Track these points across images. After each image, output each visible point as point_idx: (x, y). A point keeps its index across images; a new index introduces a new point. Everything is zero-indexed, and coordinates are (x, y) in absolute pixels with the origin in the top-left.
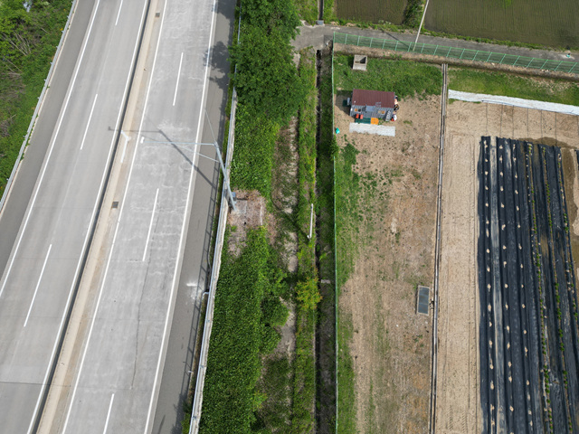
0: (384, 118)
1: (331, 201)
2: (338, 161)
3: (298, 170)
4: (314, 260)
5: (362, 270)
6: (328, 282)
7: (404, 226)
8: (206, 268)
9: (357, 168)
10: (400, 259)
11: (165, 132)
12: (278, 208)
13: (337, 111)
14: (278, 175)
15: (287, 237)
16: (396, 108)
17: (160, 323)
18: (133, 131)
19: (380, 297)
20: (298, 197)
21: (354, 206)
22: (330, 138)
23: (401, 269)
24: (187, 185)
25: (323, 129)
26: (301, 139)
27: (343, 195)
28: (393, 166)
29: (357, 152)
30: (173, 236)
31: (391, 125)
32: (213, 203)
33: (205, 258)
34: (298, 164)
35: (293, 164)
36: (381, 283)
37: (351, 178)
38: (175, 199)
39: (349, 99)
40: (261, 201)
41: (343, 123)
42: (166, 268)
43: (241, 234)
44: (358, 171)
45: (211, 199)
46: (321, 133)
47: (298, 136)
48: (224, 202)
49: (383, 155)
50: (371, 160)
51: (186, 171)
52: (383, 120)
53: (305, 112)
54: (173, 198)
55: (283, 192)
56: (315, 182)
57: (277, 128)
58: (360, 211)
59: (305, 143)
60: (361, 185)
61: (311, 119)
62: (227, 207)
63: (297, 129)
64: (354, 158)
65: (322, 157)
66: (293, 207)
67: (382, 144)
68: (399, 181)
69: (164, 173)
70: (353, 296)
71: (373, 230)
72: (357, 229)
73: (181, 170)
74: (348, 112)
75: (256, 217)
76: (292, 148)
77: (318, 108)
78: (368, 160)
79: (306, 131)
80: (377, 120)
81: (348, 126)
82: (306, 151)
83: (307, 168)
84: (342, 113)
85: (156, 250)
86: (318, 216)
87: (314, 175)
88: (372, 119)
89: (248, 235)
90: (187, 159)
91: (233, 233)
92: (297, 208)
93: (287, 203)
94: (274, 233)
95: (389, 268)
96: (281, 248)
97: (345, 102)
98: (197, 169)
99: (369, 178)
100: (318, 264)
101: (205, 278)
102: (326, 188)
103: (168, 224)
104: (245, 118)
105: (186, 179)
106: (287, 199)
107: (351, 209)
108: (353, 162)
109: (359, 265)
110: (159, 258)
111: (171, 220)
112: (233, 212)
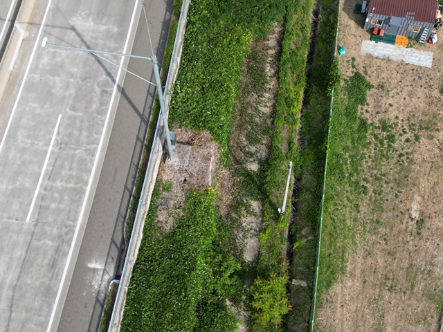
0: (418, 38)
1: (320, 159)
2: (339, 97)
3: (274, 106)
4: (285, 247)
5: (358, 272)
6: (304, 284)
7: (431, 209)
8: (119, 242)
9: (367, 111)
10: (420, 261)
11: (79, 29)
12: (237, 162)
13: (345, 20)
14: (243, 111)
15: (247, 207)
16: (437, 24)
17: (43, 319)
18: (33, 24)
19: (383, 316)
20: (270, 147)
21: (356, 170)
22: (329, 60)
23: (420, 276)
24: (103, 113)
25: (320, 46)
26: (284, 58)
27: (340, 150)
28: (424, 114)
29: (369, 86)
30: (75, 189)
31: (428, 49)
32: (139, 144)
33: (119, 228)
34: (276, 96)
35: (267, 95)
36: (387, 295)
37: (356, 126)
38: (85, 133)
39: (364, 3)
40: (213, 149)
41: (351, 39)
42: (60, 236)
43: (177, 195)
44: (367, 115)
45: (138, 138)
46: (316, 51)
47: (280, 52)
48: (157, 146)
49: (411, 95)
50: (391, 101)
51: (104, 92)
52: (414, 40)
53: (295, 17)
54: (81, 130)
55: (248, 137)
56: (298, 126)
57: (248, 38)
58: (365, 180)
59: (290, 65)
60: (369, 138)
61: (303, 29)
62: (161, 153)
63: (280, 43)
64: (364, 95)
65: (314, 89)
66: (260, 162)
67: (409, 78)
68: (431, 138)
69: (72, 91)
70: (339, 309)
71: (382, 210)
72: (357, 206)
73: (98, 90)
74: (361, 23)
75: (203, 173)
76: (269, 71)
77: (316, 13)
78: (385, 101)
79: (293, 47)
80: (406, 40)
81: (359, 44)
82: (290, 78)
83: (289, 104)
84: (352, 23)
85: (47, 208)
86: (298, 179)
87: (298, 116)
88: (398, 37)
89: (187, 198)
90: (109, 74)
91: (166, 194)
92: (266, 164)
93: (252, 155)
94: (227, 199)
95: (401, 274)
96: (236, 223)
97: (358, 7)
98: (122, 91)
99: (384, 128)
100: (290, 255)
101: (115, 258)
102: (315, 138)
103: (70, 169)
104: (202, 20)
105: (104, 103)
106: (253, 149)
107: (351, 175)
108: (362, 101)
109: (355, 262)
110: (51, 219)
111: (74, 165)
112: (169, 162)
